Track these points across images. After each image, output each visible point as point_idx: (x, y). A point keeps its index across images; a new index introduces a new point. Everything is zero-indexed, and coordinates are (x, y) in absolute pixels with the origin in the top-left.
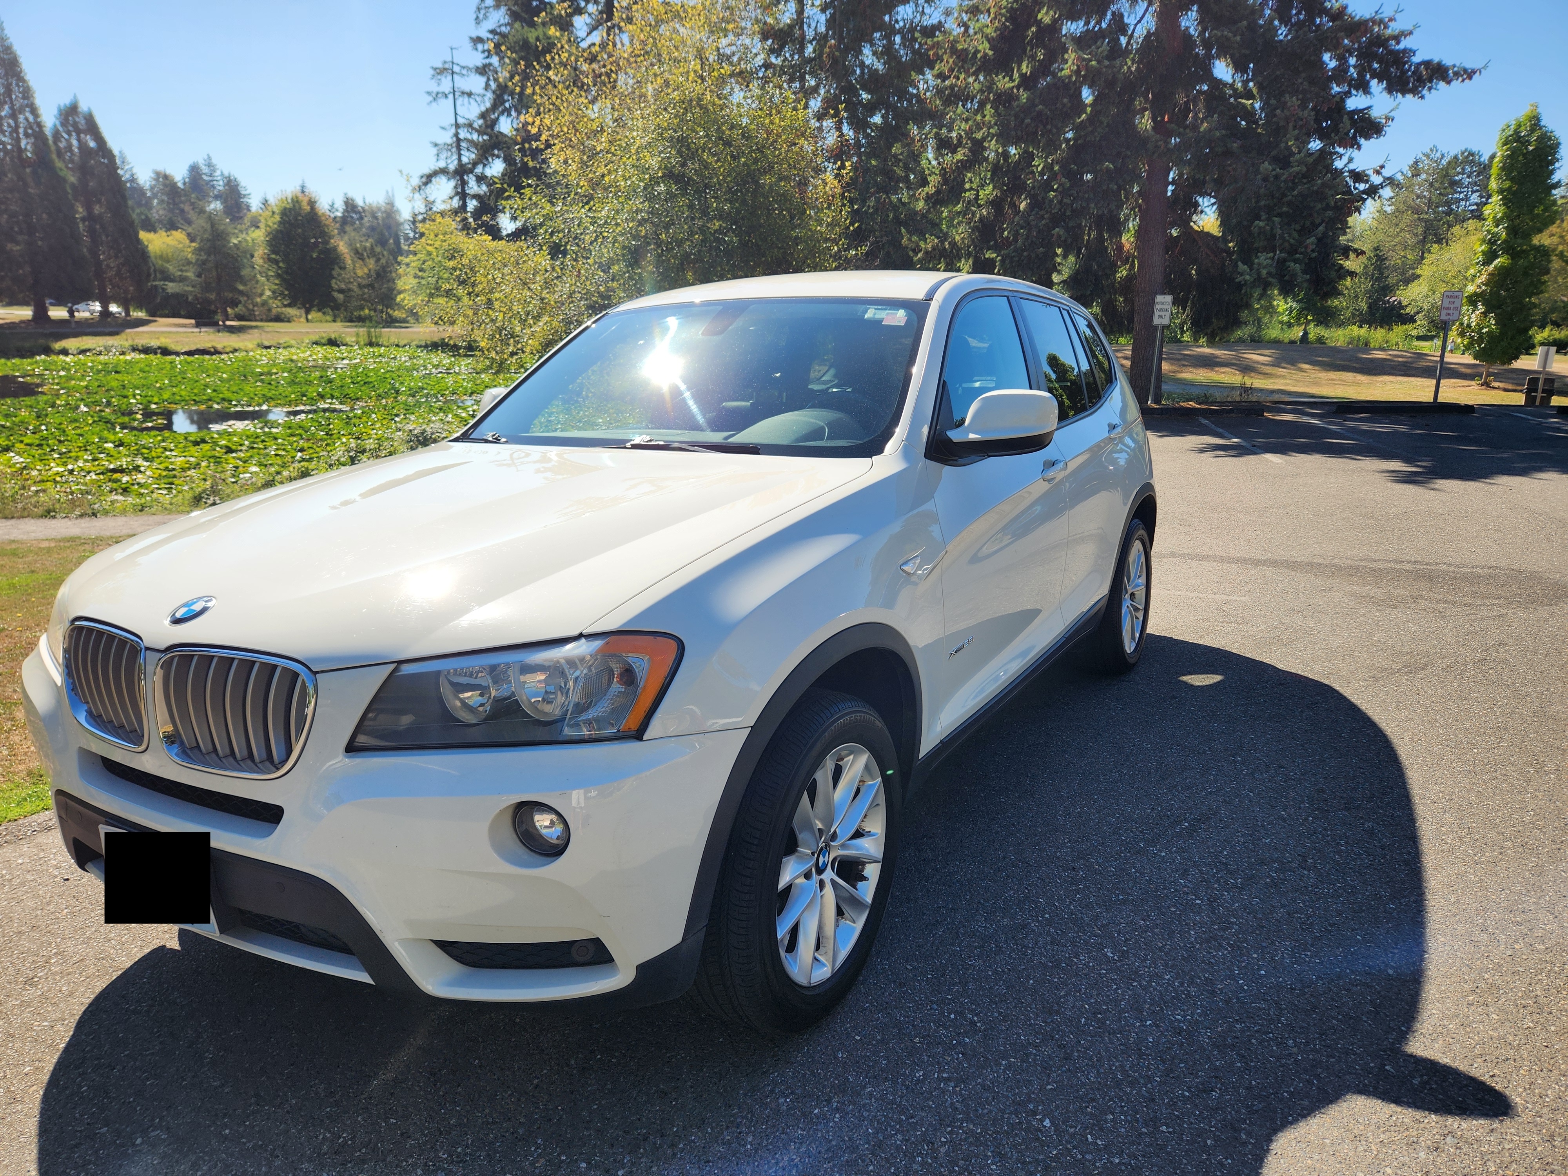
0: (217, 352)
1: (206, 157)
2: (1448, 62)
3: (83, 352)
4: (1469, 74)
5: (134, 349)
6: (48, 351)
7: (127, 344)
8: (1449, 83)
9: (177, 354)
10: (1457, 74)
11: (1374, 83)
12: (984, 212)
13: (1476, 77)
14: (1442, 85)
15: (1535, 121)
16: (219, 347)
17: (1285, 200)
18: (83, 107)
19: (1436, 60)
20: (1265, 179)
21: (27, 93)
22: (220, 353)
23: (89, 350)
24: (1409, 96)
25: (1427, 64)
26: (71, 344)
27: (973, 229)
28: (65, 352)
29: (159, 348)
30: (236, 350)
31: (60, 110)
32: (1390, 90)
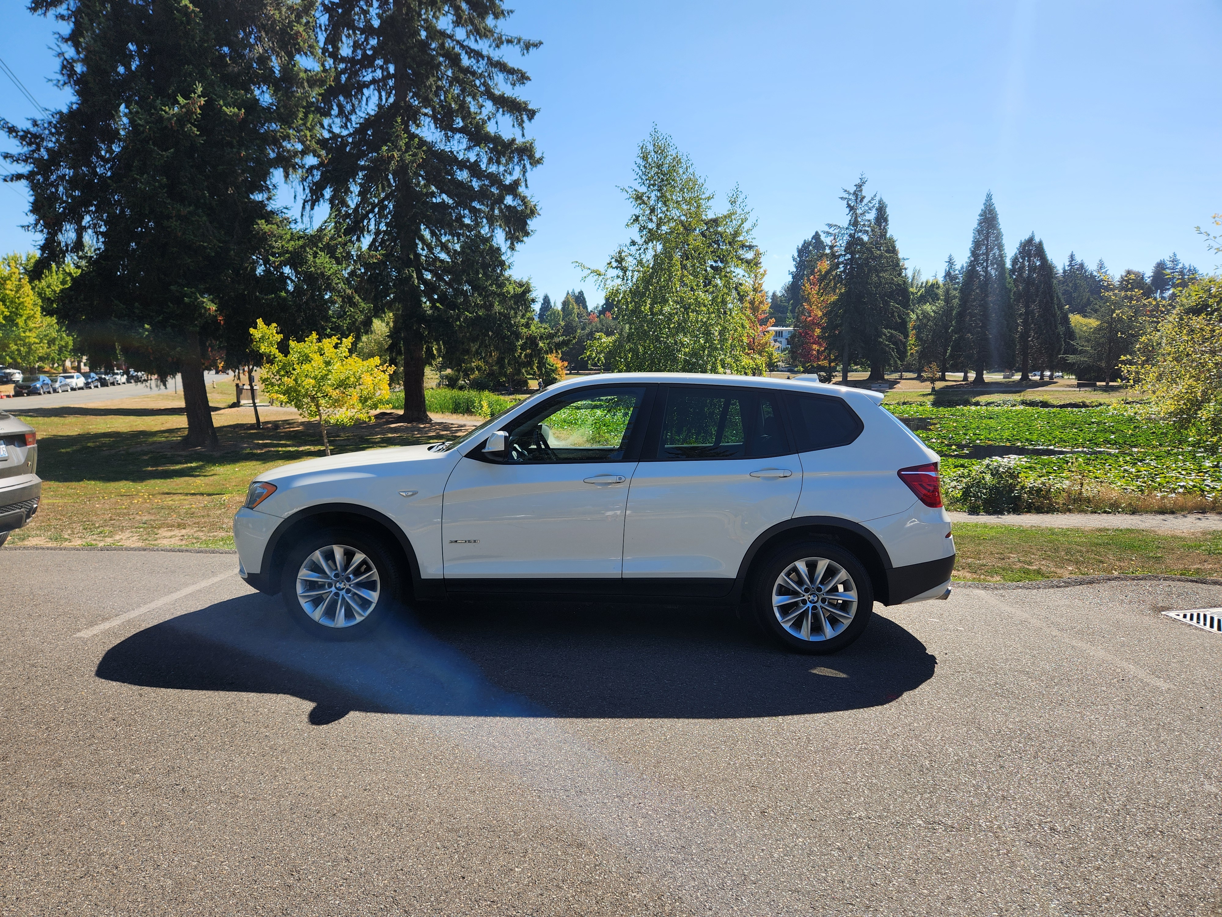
0: (1085, 405)
1: (1172, 255)
3: (988, 404)
5: (1024, 403)
6: (967, 403)
7: (1019, 399)
9: (1053, 406)
16: (1088, 402)
18: (1037, 240)
21: (999, 236)
22: (1088, 406)
23: (993, 403)
26: (983, 399)
28: (977, 404)
29: (1041, 402)
30: (1101, 404)
31: (1021, 243)
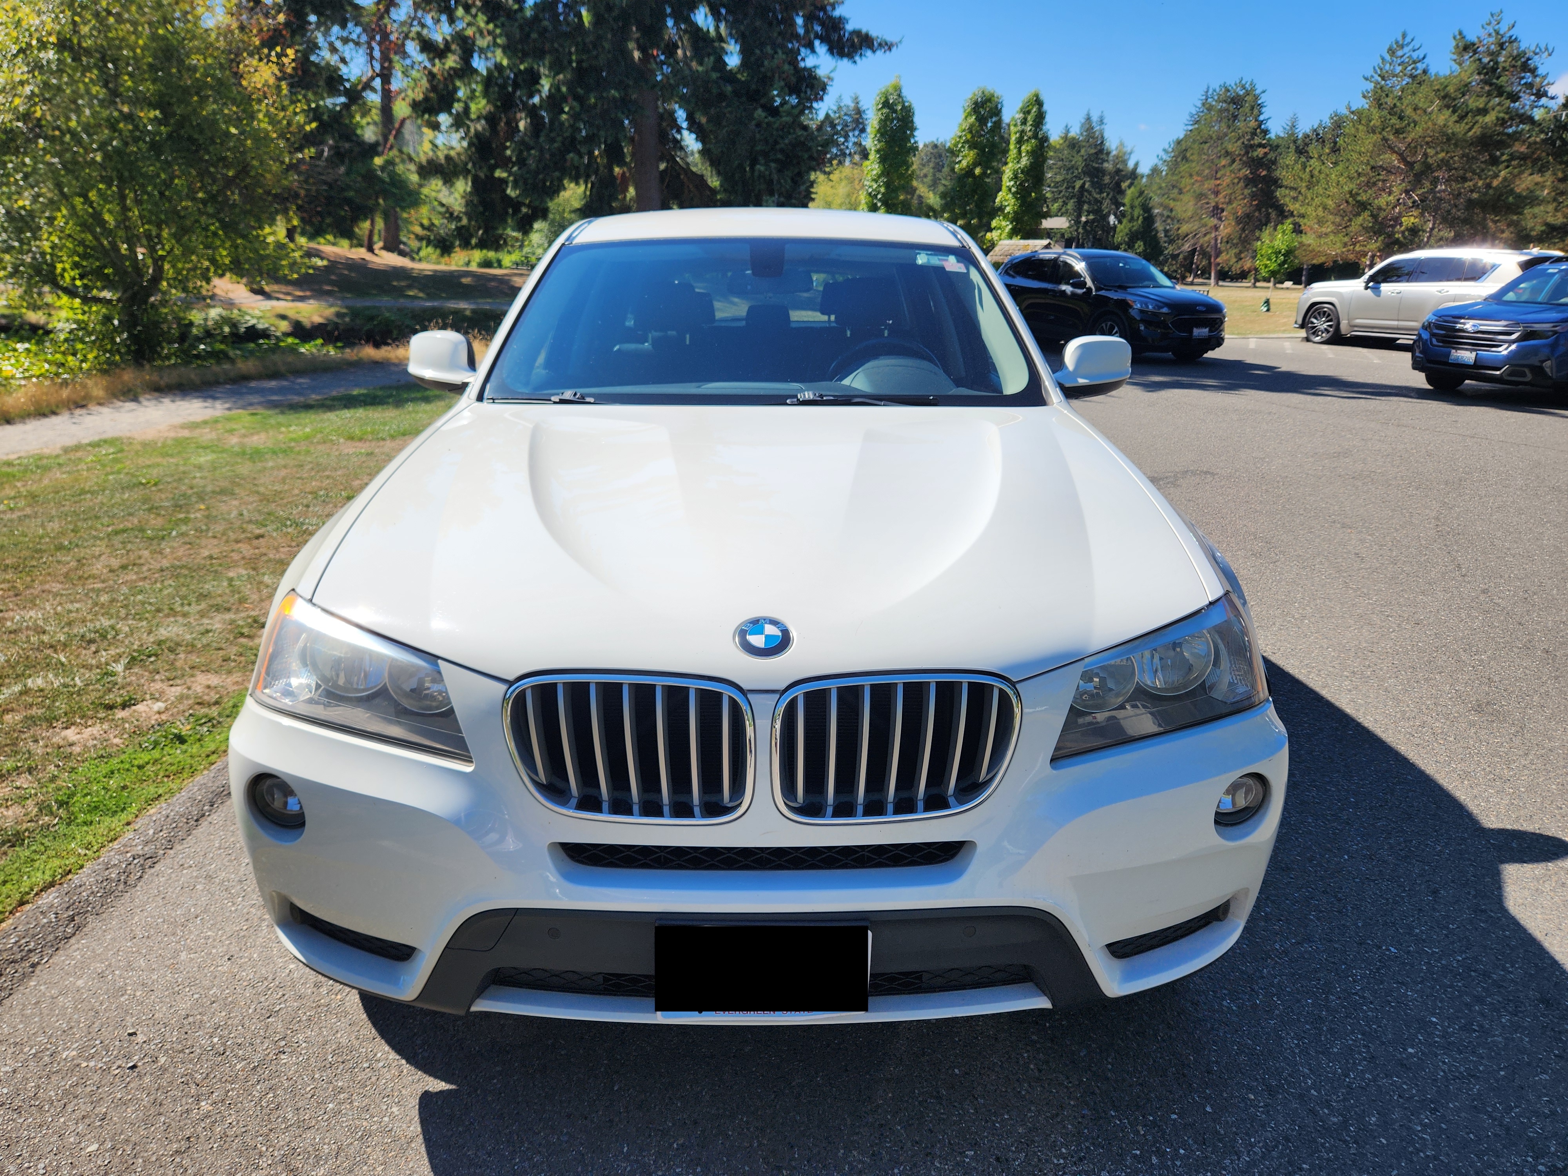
2: (873, 33)
4: (887, 46)
8: (874, 52)
10: (880, 45)
11: (817, 43)
12: (479, 128)
13: (894, 49)
14: (869, 53)
15: (898, 90)
17: (778, 147)
19: (864, 31)
20: (758, 125)
24: (845, 60)
25: (857, 33)
27: (471, 144)
32: (831, 51)
